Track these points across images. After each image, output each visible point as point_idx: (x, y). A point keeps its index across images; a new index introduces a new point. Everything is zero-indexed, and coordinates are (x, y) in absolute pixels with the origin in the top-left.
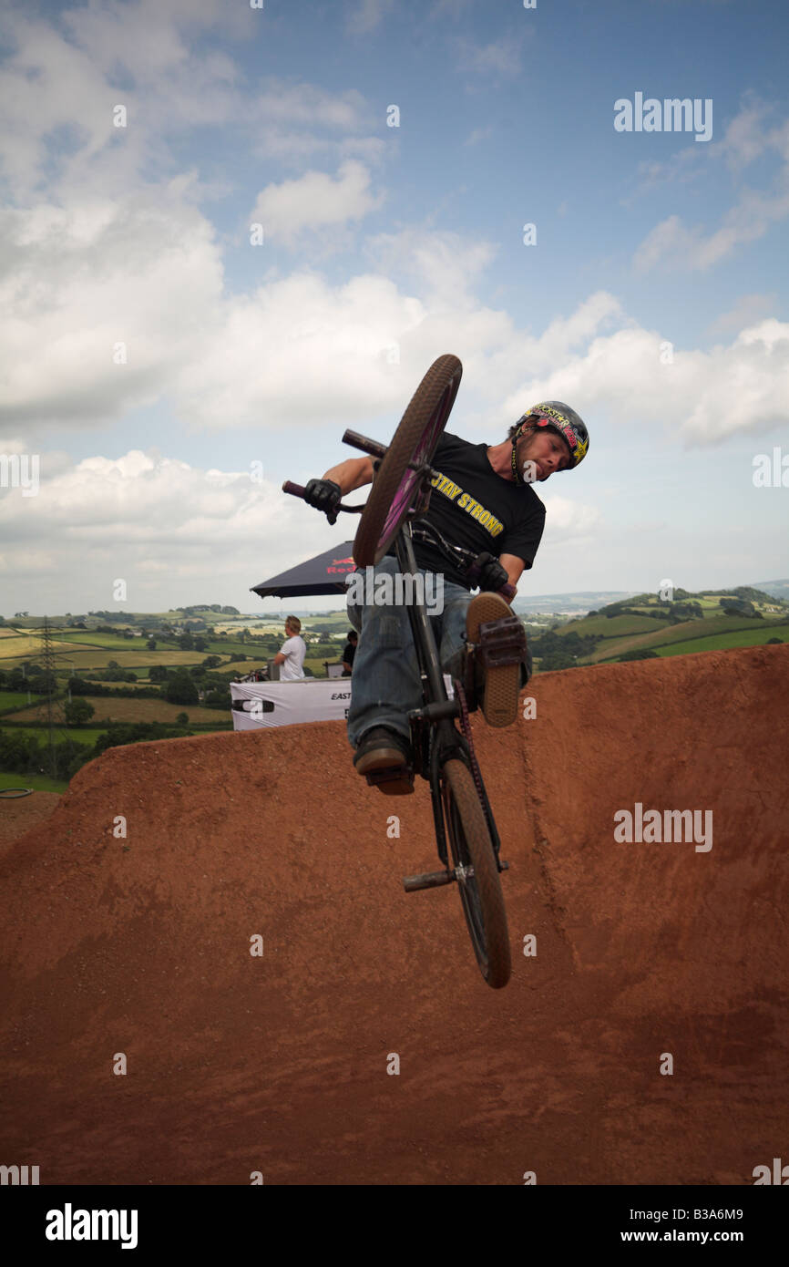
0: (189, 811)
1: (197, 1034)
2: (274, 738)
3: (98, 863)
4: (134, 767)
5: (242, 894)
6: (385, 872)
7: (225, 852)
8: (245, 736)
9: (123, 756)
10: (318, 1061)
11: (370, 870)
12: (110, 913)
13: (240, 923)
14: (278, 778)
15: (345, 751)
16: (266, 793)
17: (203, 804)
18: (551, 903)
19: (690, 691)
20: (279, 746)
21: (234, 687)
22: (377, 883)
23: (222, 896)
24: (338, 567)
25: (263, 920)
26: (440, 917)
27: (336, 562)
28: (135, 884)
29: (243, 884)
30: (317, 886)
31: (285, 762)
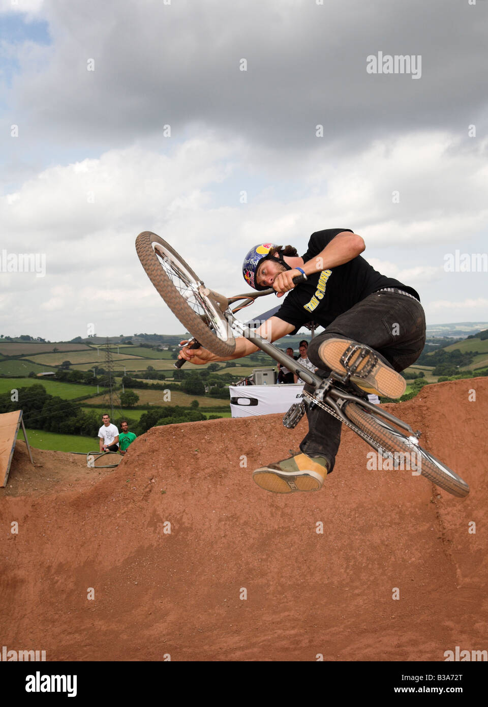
0: (204, 469)
1: (210, 611)
2: (258, 423)
3: (146, 501)
4: (168, 440)
5: (238, 524)
6: (331, 513)
7: (226, 496)
8: (239, 422)
9: (160, 433)
10: (287, 632)
11: (321, 511)
12: (154, 532)
13: (237, 542)
14: (261, 449)
16: (253, 459)
17: (212, 465)
18: (443, 537)
20: (261, 428)
21: (232, 389)
22: (326, 520)
23: (225, 524)
25: (251, 541)
26: (368, 543)
28: (170, 515)
29: (238, 517)
30: (286, 520)
31: (266, 439)
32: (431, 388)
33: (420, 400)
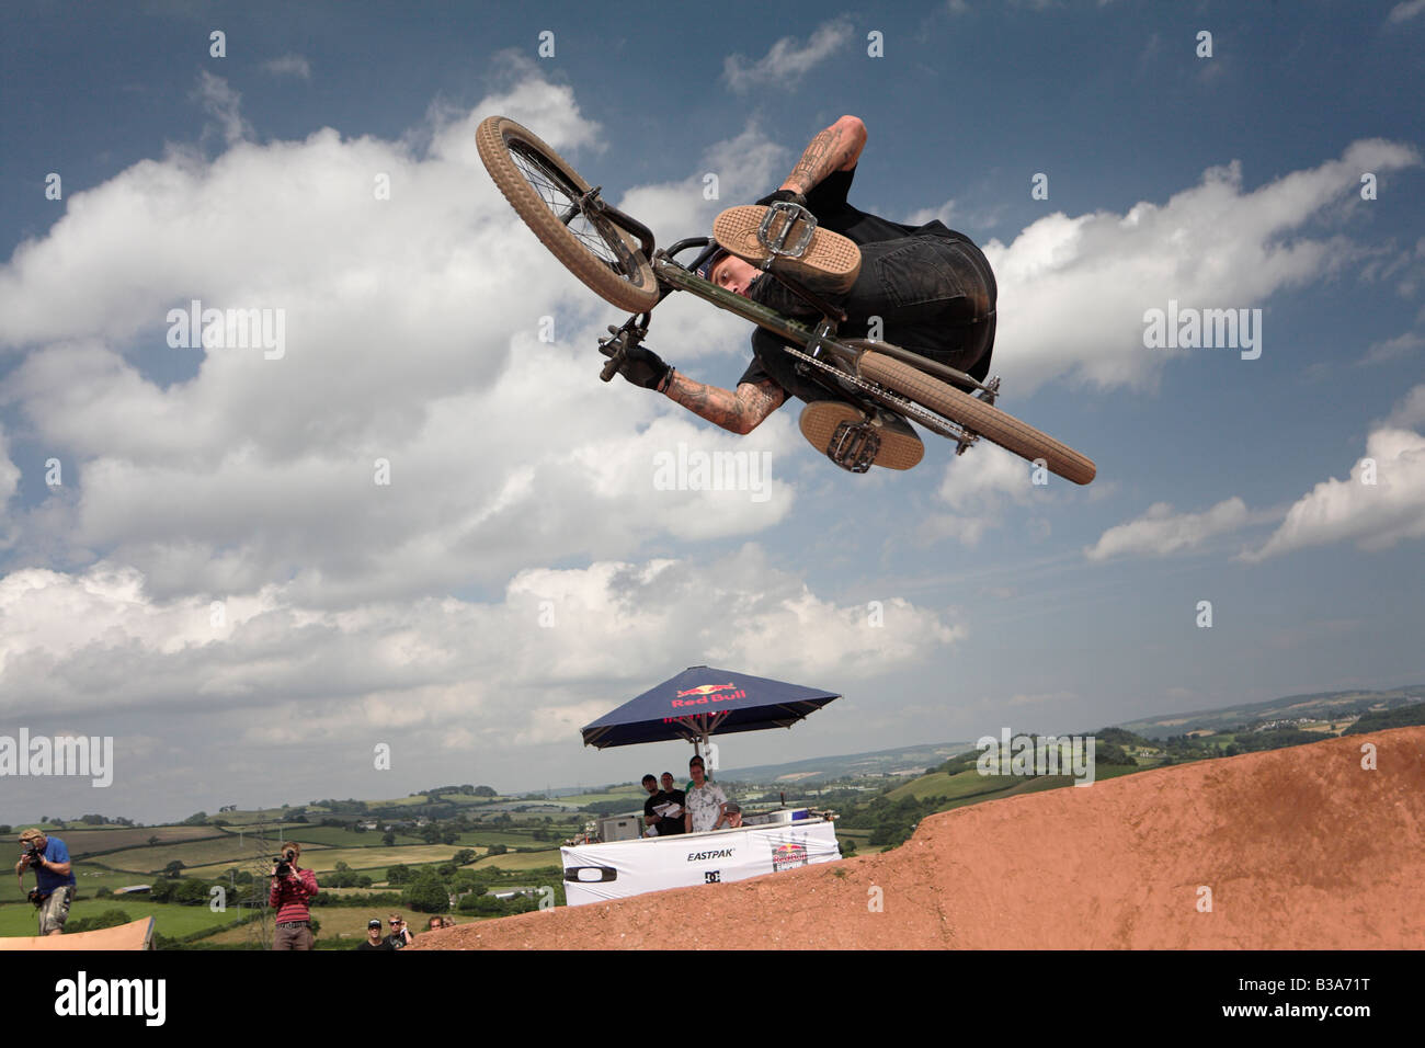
15: (716, 921)
19: (1134, 821)
20: (632, 919)
21: (566, 853)
24: (685, 699)
27: (681, 694)
31: (642, 939)
32: (936, 821)
33: (921, 844)
